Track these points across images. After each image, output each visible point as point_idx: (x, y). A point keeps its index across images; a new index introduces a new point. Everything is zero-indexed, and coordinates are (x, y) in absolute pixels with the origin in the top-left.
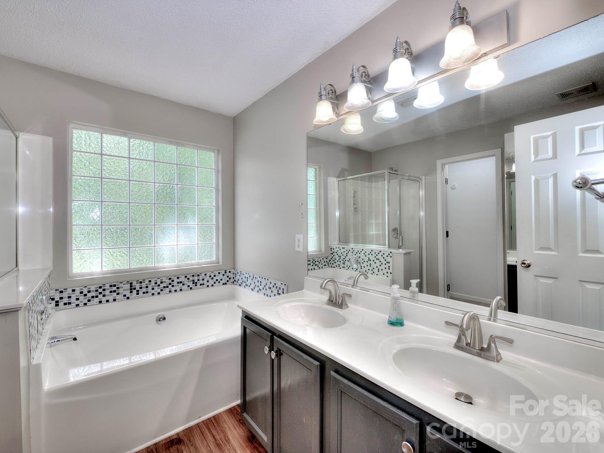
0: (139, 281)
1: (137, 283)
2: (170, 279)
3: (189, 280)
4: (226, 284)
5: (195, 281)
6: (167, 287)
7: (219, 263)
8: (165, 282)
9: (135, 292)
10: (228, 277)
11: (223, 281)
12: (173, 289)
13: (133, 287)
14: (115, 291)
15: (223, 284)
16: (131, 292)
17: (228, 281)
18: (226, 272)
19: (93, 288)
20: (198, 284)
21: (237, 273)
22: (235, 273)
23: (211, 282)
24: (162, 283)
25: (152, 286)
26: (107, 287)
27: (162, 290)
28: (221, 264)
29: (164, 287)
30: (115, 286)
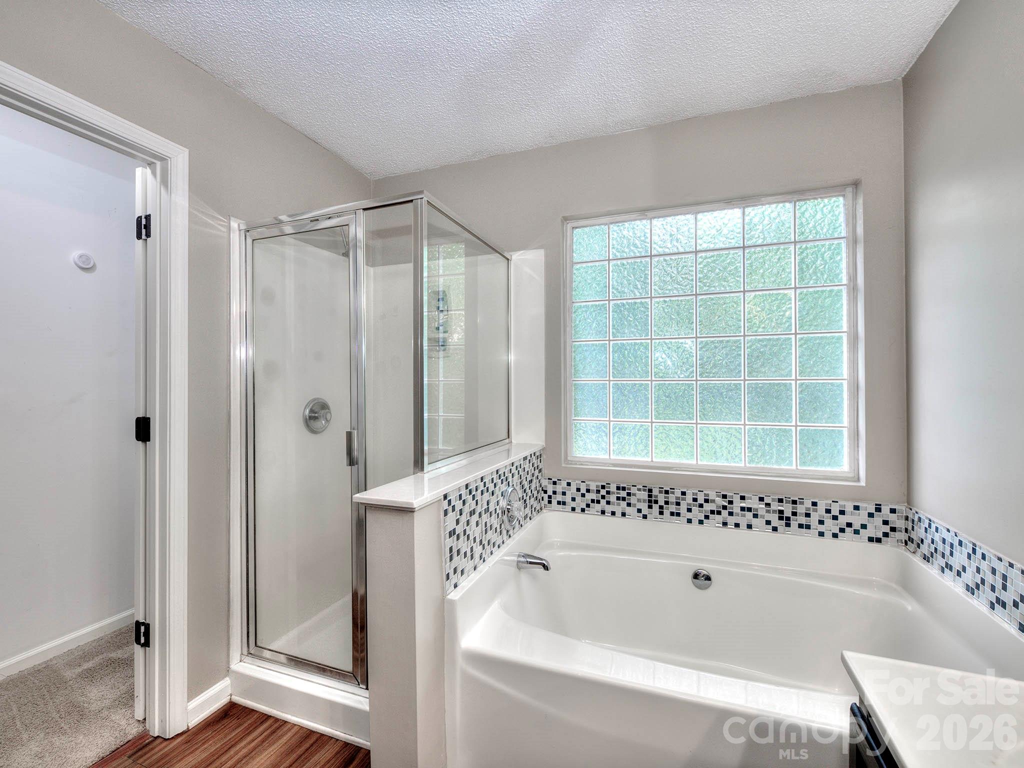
0: (663, 488)
1: (661, 492)
2: (724, 497)
3: (769, 509)
4: (879, 540)
5: (785, 515)
6: (719, 513)
7: (858, 480)
8: (713, 501)
9: (656, 507)
10: (886, 523)
11: (870, 532)
12: (731, 520)
13: (653, 499)
14: (624, 499)
15: (871, 539)
16: (650, 507)
17: (886, 535)
18: (878, 509)
19: (593, 487)
20: (794, 524)
21: (916, 519)
22: (910, 516)
23: (831, 526)
24: (707, 501)
25: (688, 504)
26: (613, 488)
27: (707, 517)
28: (863, 483)
29: (712, 512)
30: (624, 489)
